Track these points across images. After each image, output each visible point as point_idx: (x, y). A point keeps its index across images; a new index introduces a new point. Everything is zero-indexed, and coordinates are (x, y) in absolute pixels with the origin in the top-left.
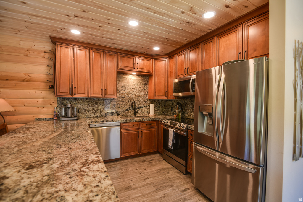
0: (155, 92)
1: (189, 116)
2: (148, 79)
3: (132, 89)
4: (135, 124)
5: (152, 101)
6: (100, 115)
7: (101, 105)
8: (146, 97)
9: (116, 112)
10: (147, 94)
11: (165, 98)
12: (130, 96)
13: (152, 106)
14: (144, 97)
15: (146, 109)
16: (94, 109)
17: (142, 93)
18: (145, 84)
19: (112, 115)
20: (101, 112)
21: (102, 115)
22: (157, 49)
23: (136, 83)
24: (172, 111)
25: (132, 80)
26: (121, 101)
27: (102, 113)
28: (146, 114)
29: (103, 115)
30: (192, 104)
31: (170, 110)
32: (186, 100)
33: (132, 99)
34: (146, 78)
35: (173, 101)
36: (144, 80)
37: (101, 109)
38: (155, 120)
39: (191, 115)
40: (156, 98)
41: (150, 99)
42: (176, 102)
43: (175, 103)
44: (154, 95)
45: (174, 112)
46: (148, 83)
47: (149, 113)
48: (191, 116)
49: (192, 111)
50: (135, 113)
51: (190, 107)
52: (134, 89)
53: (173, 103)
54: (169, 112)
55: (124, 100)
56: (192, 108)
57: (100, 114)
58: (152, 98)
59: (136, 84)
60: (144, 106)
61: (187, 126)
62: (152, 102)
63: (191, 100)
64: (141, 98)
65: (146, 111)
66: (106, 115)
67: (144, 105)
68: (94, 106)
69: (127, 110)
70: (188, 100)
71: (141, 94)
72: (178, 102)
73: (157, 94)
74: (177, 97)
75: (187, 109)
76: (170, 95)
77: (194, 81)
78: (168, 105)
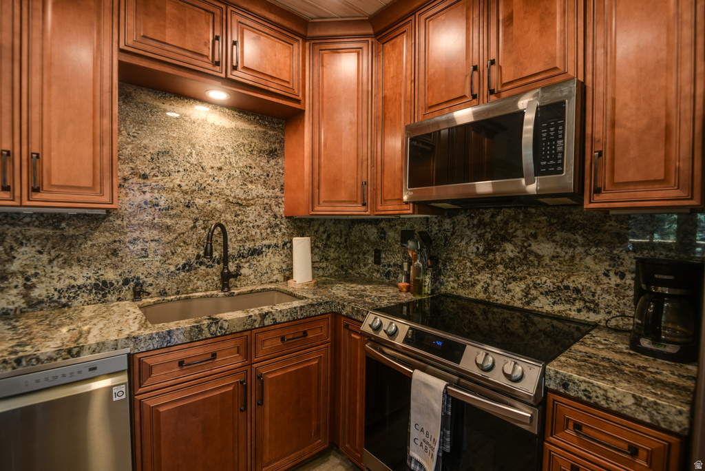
0: (315, 185)
1: (463, 286)
2: (283, 131)
3: (210, 172)
4: (222, 346)
5: (300, 225)
6: (20, 303)
7: (24, 249)
8: (276, 209)
9: (126, 282)
10: (279, 194)
11: (356, 210)
12: (199, 202)
13: (301, 246)
14: (267, 208)
15: (278, 259)
17: (257, 190)
18: (272, 153)
19: (104, 295)
20: (29, 288)
21: (33, 304)
23: (228, 143)
24: (377, 261)
25: (210, 131)
26: (153, 226)
27: (35, 293)
28: (275, 278)
29: (41, 302)
30: (481, 236)
31: (371, 260)
32: (448, 221)
33: (211, 215)
34: (274, 129)
35: (382, 225)
36: (265, 133)
37: (31, 271)
38: (321, 310)
39: (473, 285)
40: (322, 210)
41: (290, 218)
42: (399, 228)
43: (391, 234)
44: (313, 201)
45: (389, 266)
46: (282, 148)
47: (288, 274)
48: (478, 287)
49: (483, 268)
50: (227, 279)
51: (472, 248)
52: (220, 169)
53: (382, 234)
54: (365, 265)
55: (168, 221)
56: (483, 254)
57: (25, 296)
58: (302, 212)
59: (230, 150)
60: (269, 247)
61: (543, 374)
62: (301, 228)
63: (475, 221)
64: (252, 214)
65: (276, 266)
66: (64, 300)
67: (266, 242)
69: (188, 267)
70: (462, 218)
71: (254, 193)
72: (407, 227)
73: (324, 196)
74: (420, 206)
75: (455, 256)
76: (384, 201)
77: (550, 114)
78: (362, 240)
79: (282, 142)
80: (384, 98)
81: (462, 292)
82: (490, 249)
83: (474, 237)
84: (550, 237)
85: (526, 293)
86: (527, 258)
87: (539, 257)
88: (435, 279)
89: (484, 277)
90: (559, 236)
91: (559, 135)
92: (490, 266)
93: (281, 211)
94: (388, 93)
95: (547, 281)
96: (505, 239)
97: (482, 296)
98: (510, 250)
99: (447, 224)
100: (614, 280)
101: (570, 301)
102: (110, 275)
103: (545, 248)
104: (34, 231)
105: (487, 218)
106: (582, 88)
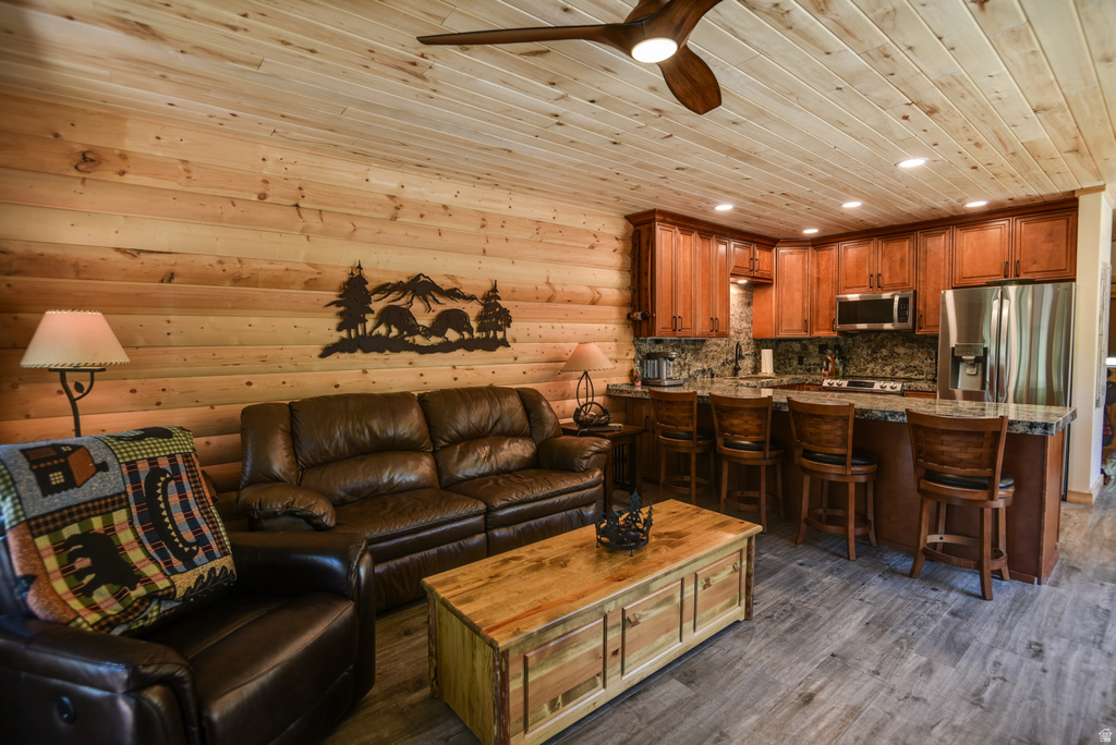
3: (730, 317)
5: (766, 343)
8: (749, 334)
10: (751, 326)
11: (802, 335)
13: (767, 356)
14: (747, 335)
15: (754, 361)
16: (679, 364)
17: (745, 325)
18: (749, 304)
22: (811, 231)
24: (801, 362)
27: (691, 372)
30: (869, 346)
31: (795, 363)
32: (852, 340)
34: (750, 291)
35: (805, 342)
36: (747, 294)
40: (782, 335)
41: (758, 339)
42: (818, 343)
43: (811, 347)
44: (777, 330)
45: (810, 365)
47: (759, 369)
48: (868, 371)
49: (870, 362)
51: (864, 352)
52: (733, 315)
53: (805, 347)
54: (791, 366)
55: (719, 342)
56: (870, 355)
59: (736, 305)
60: (747, 355)
61: (903, 385)
63: (864, 340)
64: (742, 335)
65: (749, 366)
67: (746, 353)
68: (680, 357)
69: (723, 364)
71: (743, 326)
72: (823, 342)
73: (785, 328)
74: (841, 333)
75: (855, 357)
76: (818, 329)
77: (904, 301)
78: (787, 351)
79: (752, 297)
80: (818, 278)
81: (858, 374)
82: (874, 352)
83: (866, 347)
84: (903, 345)
85: (893, 370)
86: (893, 355)
87: (898, 354)
88: (844, 369)
89: (871, 365)
90: (907, 345)
91: (907, 309)
92: (874, 360)
93: (751, 335)
94: (821, 277)
95: (902, 365)
96: (882, 347)
97: (870, 374)
98: (885, 352)
99: (850, 341)
100: (929, 361)
101: (912, 372)
102: (706, 367)
103: (901, 350)
104: (691, 347)
105: (872, 338)
106: (915, 292)
